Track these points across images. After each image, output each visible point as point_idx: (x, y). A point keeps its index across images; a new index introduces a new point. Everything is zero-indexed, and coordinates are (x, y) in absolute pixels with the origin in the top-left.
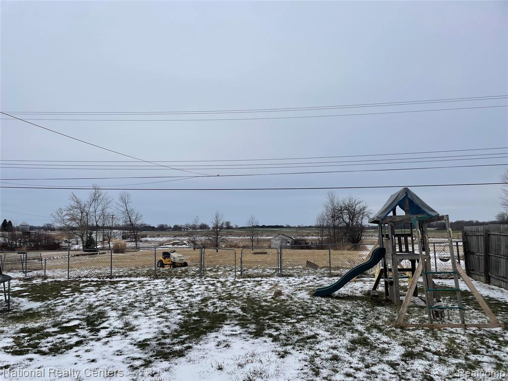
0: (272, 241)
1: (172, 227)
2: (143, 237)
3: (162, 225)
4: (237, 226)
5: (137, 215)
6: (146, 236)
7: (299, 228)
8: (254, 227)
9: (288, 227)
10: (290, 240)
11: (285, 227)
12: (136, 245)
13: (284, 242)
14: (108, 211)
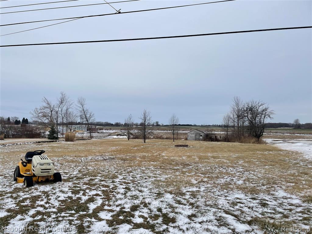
0: (189, 134)
1: (123, 124)
2: (100, 130)
3: (117, 123)
4: (163, 124)
5: (91, 114)
6: (102, 129)
7: (202, 126)
8: (173, 125)
9: (195, 126)
10: (202, 134)
11: (193, 126)
12: (90, 135)
13: (198, 135)
14: (70, 110)
